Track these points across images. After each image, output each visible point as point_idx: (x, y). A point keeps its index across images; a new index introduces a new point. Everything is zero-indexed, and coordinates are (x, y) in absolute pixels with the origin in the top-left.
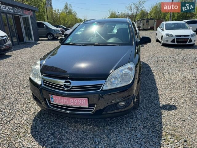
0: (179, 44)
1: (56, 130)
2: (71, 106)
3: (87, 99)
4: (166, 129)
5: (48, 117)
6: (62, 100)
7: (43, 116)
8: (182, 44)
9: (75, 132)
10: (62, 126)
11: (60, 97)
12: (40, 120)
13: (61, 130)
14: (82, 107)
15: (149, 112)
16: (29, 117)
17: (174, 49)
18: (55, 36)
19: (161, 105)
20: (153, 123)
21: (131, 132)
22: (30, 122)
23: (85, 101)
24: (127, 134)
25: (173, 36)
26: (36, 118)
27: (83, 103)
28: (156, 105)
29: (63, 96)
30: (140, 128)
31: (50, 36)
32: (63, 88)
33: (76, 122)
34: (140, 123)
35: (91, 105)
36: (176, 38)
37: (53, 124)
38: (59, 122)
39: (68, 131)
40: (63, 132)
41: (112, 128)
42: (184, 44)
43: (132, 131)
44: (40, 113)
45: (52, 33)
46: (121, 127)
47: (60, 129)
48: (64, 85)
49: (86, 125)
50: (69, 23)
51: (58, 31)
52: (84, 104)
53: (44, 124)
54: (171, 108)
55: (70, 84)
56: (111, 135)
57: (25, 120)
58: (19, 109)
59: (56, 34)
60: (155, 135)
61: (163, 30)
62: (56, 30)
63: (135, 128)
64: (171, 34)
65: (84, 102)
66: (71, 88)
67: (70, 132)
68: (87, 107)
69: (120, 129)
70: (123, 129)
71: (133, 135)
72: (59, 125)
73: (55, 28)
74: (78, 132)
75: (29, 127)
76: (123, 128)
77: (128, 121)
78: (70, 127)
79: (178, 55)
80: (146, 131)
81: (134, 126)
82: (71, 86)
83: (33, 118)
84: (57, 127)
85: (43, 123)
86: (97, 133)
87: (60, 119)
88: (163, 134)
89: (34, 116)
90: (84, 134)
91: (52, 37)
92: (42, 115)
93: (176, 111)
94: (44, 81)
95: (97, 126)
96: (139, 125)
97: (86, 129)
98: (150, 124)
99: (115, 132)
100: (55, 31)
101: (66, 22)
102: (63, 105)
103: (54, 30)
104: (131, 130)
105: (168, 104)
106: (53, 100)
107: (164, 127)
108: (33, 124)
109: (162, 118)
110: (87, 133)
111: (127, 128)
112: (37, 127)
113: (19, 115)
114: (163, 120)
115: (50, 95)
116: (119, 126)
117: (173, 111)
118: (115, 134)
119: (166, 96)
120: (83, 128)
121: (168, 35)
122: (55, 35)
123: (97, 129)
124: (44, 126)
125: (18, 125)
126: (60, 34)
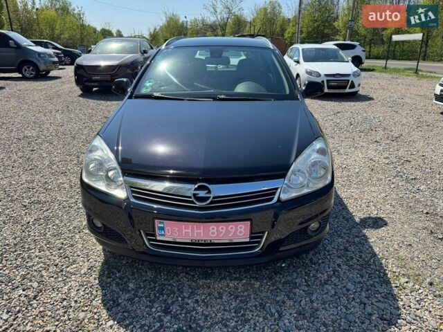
0: (332, 91)
1: (170, 302)
2: (209, 242)
3: (249, 223)
4: (390, 266)
5: (133, 274)
6: (190, 231)
7: (119, 272)
8: (337, 91)
9: (216, 298)
10: (179, 290)
11: (183, 225)
12: (118, 284)
13: (180, 299)
14: (235, 241)
15: (343, 235)
16: (84, 279)
17: (325, 102)
18: (41, 69)
19: (357, 220)
20: (361, 257)
21: (332, 282)
22: (94, 292)
23: (243, 227)
24: (327, 286)
25: (320, 75)
26: (104, 278)
27: (238, 232)
28: (347, 220)
29: (191, 222)
30: (344, 270)
31: (29, 68)
32: (192, 202)
33: (206, 275)
34: (339, 261)
35: (255, 236)
36: (327, 81)
37: (155, 287)
38: (166, 282)
39: (199, 299)
40: (188, 304)
41: (289, 278)
42: (341, 91)
43: (333, 280)
44: (106, 266)
45: (33, 62)
46: (307, 274)
47: (177, 297)
48: (194, 195)
49: (231, 280)
50: (66, 36)
51: (50, 56)
52: (242, 234)
53: (133, 292)
54: (378, 223)
55: (209, 192)
56: (295, 294)
57: (77, 288)
58: (44, 263)
59: (45, 63)
60: (377, 280)
61: (298, 62)
62: (44, 54)
63: (334, 271)
64: (317, 72)
65: (242, 230)
66: (212, 202)
67: (203, 301)
68: (248, 240)
69: (306, 278)
70: (313, 277)
71: (340, 287)
72: (170, 288)
73: (39, 49)
74: (221, 298)
75: (98, 302)
76: (311, 275)
77: (315, 260)
78: (198, 289)
79: (339, 115)
80: (358, 276)
81: (331, 269)
82: (212, 196)
83: (97, 282)
84: (168, 295)
85: (130, 288)
86: (264, 294)
87: (166, 273)
88: (389, 276)
89: (95, 275)
90: (238, 301)
91: (32, 70)
92: (115, 271)
93: (389, 228)
94: (134, 190)
95: (257, 279)
96: (339, 266)
97: (237, 289)
98: (358, 260)
99: (300, 285)
100: (42, 55)
101: (57, 32)
102: (189, 241)
103: (39, 54)
104: (330, 277)
105: (368, 216)
106: (163, 233)
107: (383, 261)
108: (104, 295)
109: (372, 244)
110: (242, 296)
111: (320, 275)
112: (120, 301)
113: (52, 279)
114: (376, 250)
115: (156, 221)
116: (301, 271)
117: (383, 228)
118: (303, 291)
119: (356, 199)
120: (228, 286)
121: (310, 73)
122: (42, 67)
123: (261, 286)
124: (136, 296)
125: (65, 303)
126: (54, 63)
